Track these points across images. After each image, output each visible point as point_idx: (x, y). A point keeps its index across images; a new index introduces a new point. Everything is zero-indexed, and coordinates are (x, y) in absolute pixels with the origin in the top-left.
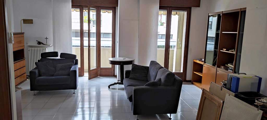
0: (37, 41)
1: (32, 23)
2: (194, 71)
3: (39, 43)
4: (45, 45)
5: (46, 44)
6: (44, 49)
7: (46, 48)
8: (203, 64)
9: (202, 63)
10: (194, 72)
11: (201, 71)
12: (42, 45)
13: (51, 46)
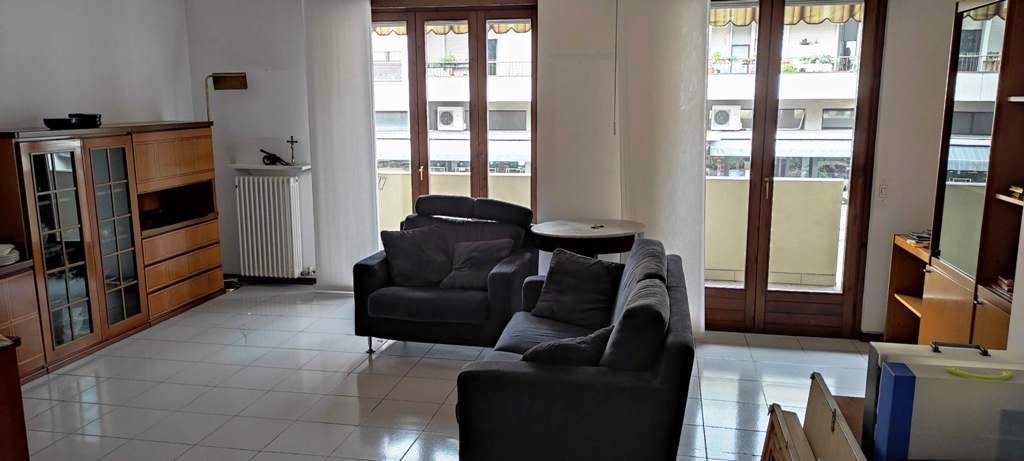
0: (262, 151)
1: (245, 86)
2: (898, 293)
3: (272, 159)
4: (287, 164)
5: (293, 164)
6: (283, 182)
7: (292, 180)
8: (927, 260)
9: (925, 256)
10: (896, 296)
11: (916, 291)
12: (278, 167)
13: (306, 171)
